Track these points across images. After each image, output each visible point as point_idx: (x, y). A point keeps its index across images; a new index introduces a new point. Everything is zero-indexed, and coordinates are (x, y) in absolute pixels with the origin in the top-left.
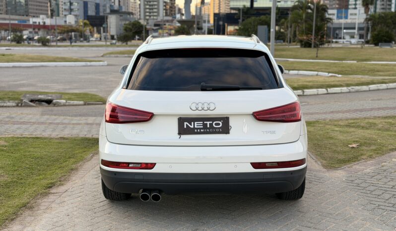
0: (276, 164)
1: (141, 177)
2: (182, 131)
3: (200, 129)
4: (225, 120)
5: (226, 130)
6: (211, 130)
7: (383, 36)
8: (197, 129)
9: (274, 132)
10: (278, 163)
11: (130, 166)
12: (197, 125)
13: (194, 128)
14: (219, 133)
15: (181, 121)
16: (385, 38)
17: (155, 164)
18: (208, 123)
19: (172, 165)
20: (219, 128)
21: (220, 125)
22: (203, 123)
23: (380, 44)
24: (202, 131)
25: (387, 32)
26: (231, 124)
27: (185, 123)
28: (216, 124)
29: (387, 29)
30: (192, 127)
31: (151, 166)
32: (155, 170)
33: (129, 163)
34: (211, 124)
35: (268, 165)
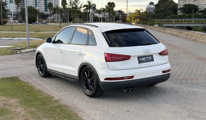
2: (140, 62)
3: (145, 60)
4: (152, 56)
5: (152, 60)
6: (148, 60)
7: (31, 19)
9: (165, 59)
10: (168, 70)
11: (124, 78)
12: (144, 59)
13: (143, 60)
14: (151, 61)
15: (139, 58)
16: (32, 20)
17: (134, 76)
18: (147, 58)
19: (140, 75)
20: (150, 59)
22: (146, 58)
23: (33, 23)
24: (146, 61)
25: (33, 17)
26: (154, 58)
27: (140, 59)
28: (150, 58)
29: (33, 15)
31: (132, 77)
32: (133, 79)
33: (124, 77)
34: (148, 58)
35: (166, 71)
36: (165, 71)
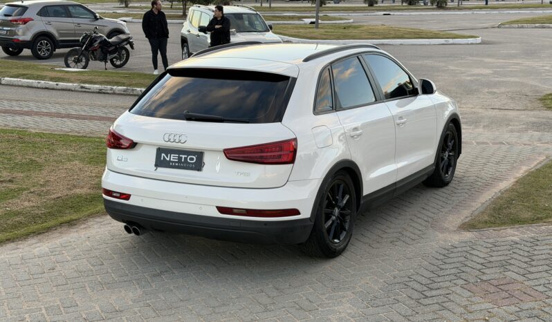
0: (245, 212)
1: (119, 208)
2: (160, 163)
3: (175, 162)
4: (200, 155)
5: (198, 166)
6: (185, 165)
8: (173, 162)
9: (248, 175)
10: (247, 210)
11: (113, 194)
12: (173, 158)
13: (170, 161)
14: (192, 169)
15: (160, 151)
18: (183, 156)
20: (193, 164)
21: (193, 160)
22: (179, 157)
24: (177, 164)
27: (163, 155)
28: (192, 159)
30: (168, 159)
31: (127, 197)
32: (130, 202)
33: (112, 192)
34: (186, 159)
35: (235, 211)
36: (231, 209)
